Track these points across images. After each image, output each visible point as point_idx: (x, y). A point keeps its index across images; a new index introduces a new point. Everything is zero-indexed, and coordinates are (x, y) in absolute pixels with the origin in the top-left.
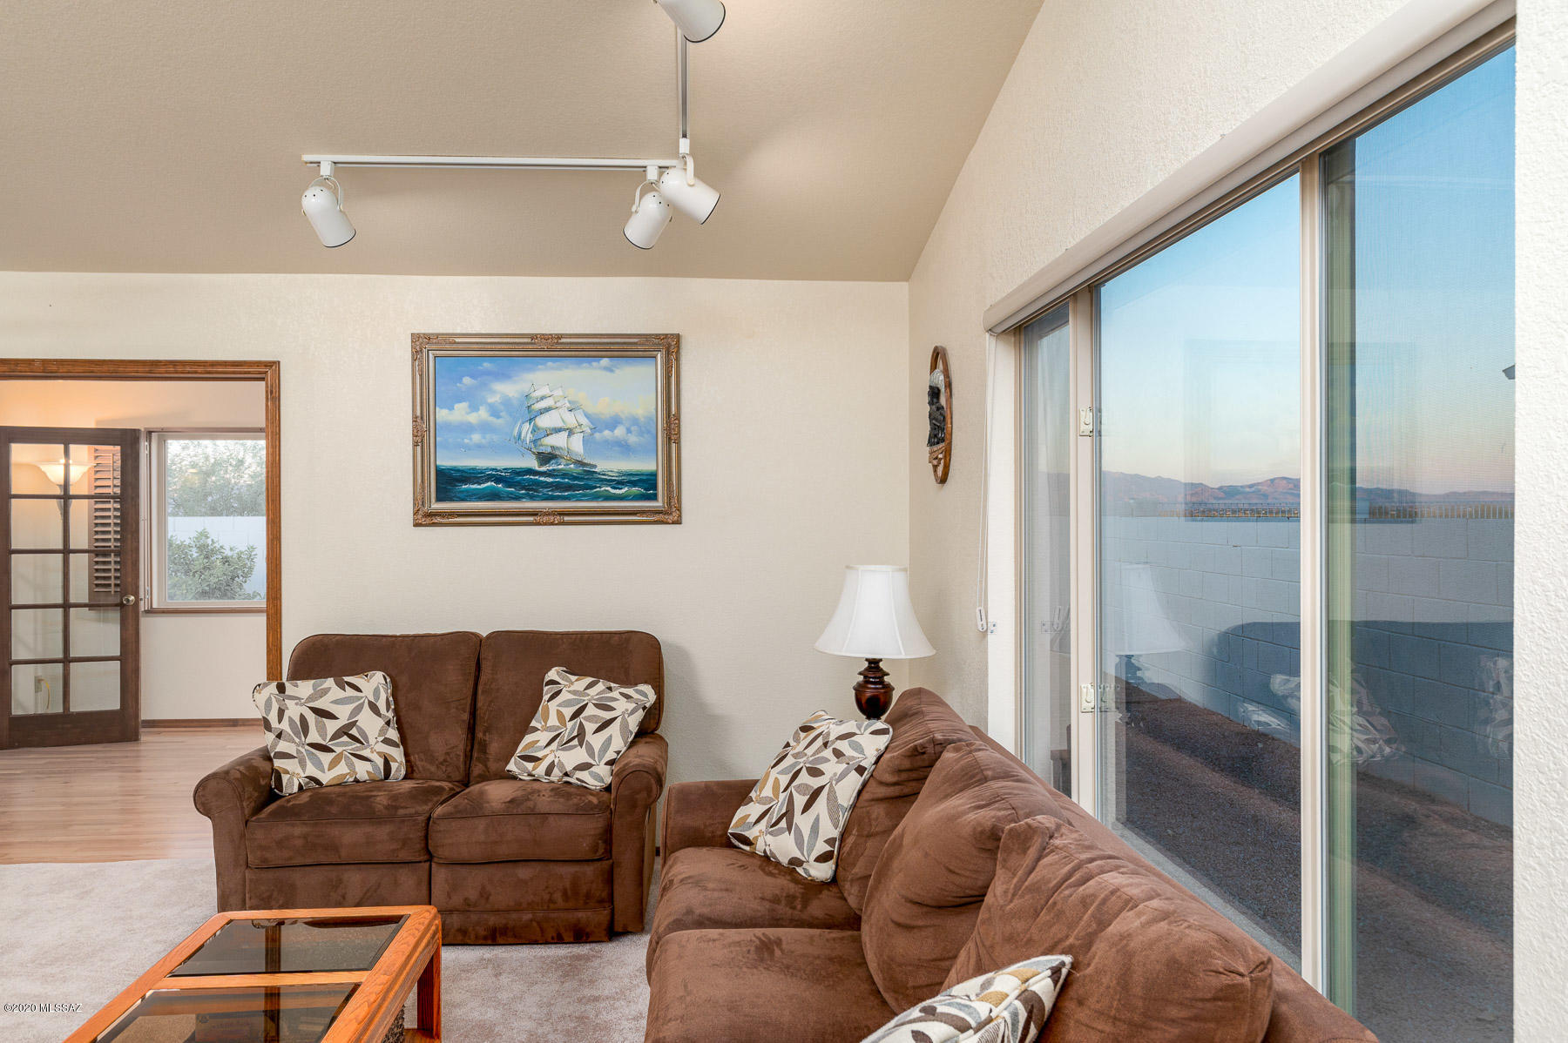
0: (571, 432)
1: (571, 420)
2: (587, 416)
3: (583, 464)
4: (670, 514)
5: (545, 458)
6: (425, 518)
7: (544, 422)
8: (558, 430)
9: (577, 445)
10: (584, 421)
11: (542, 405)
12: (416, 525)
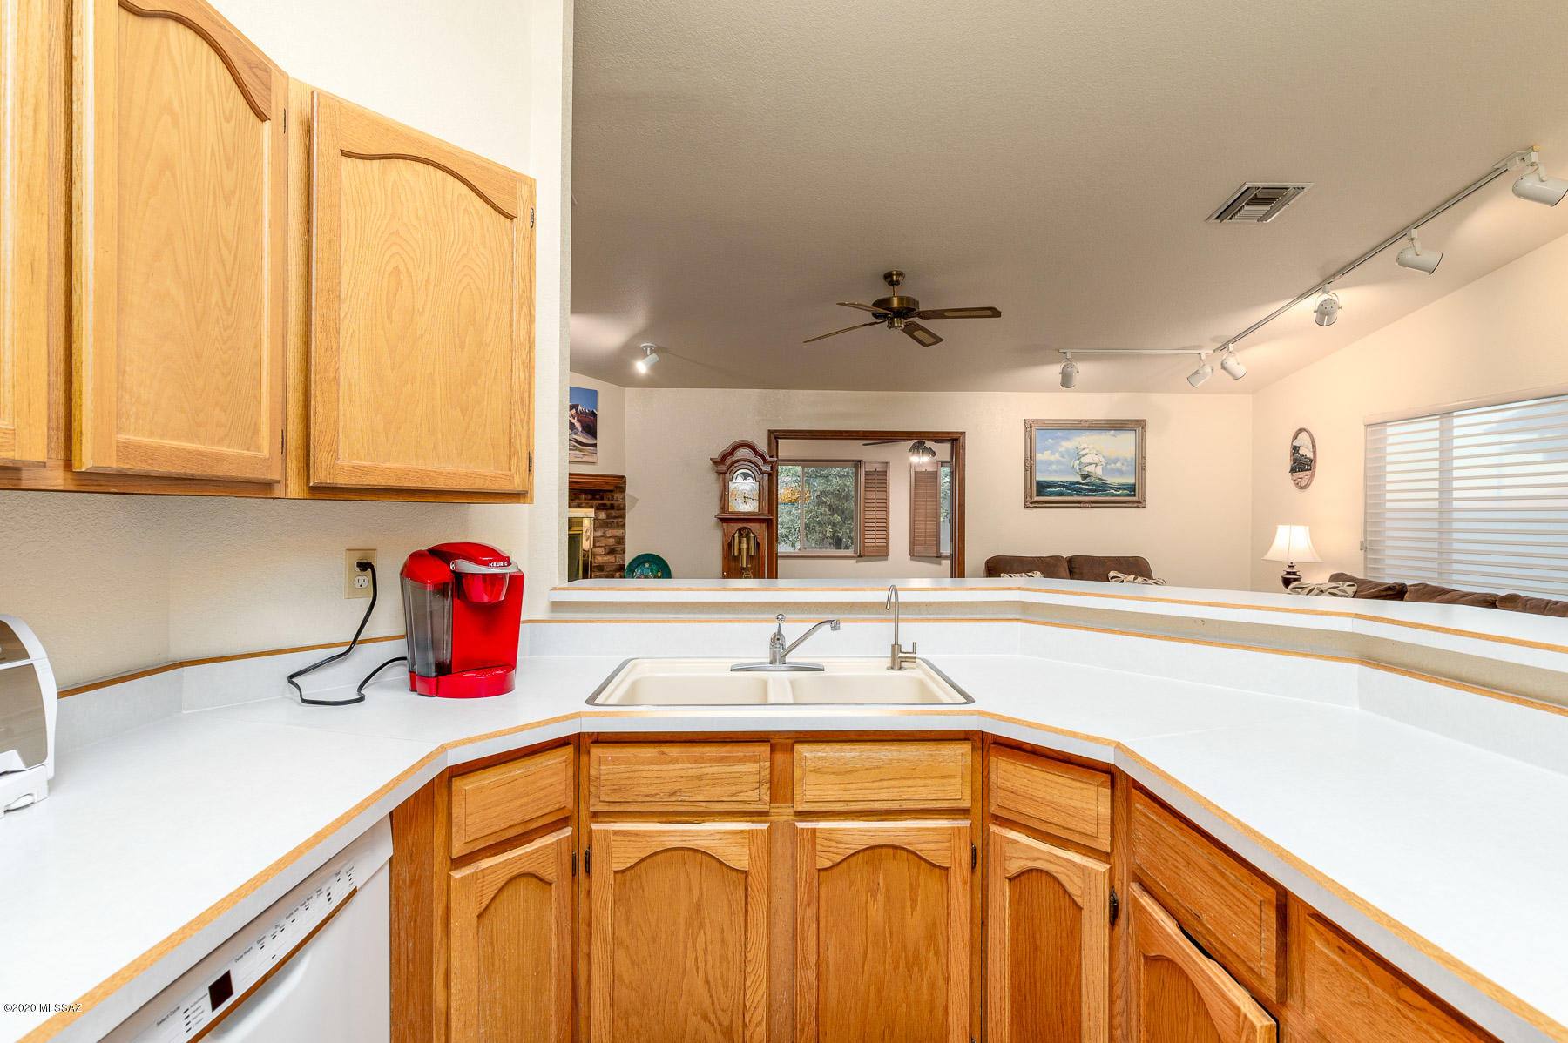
0: (1096, 465)
1: (1096, 459)
2: (1104, 457)
3: (1102, 480)
4: (1140, 504)
5: (1085, 477)
6: (1030, 504)
7: (1084, 460)
8: (1091, 464)
9: (1099, 471)
10: (1103, 460)
11: (1084, 452)
12: (1026, 507)
